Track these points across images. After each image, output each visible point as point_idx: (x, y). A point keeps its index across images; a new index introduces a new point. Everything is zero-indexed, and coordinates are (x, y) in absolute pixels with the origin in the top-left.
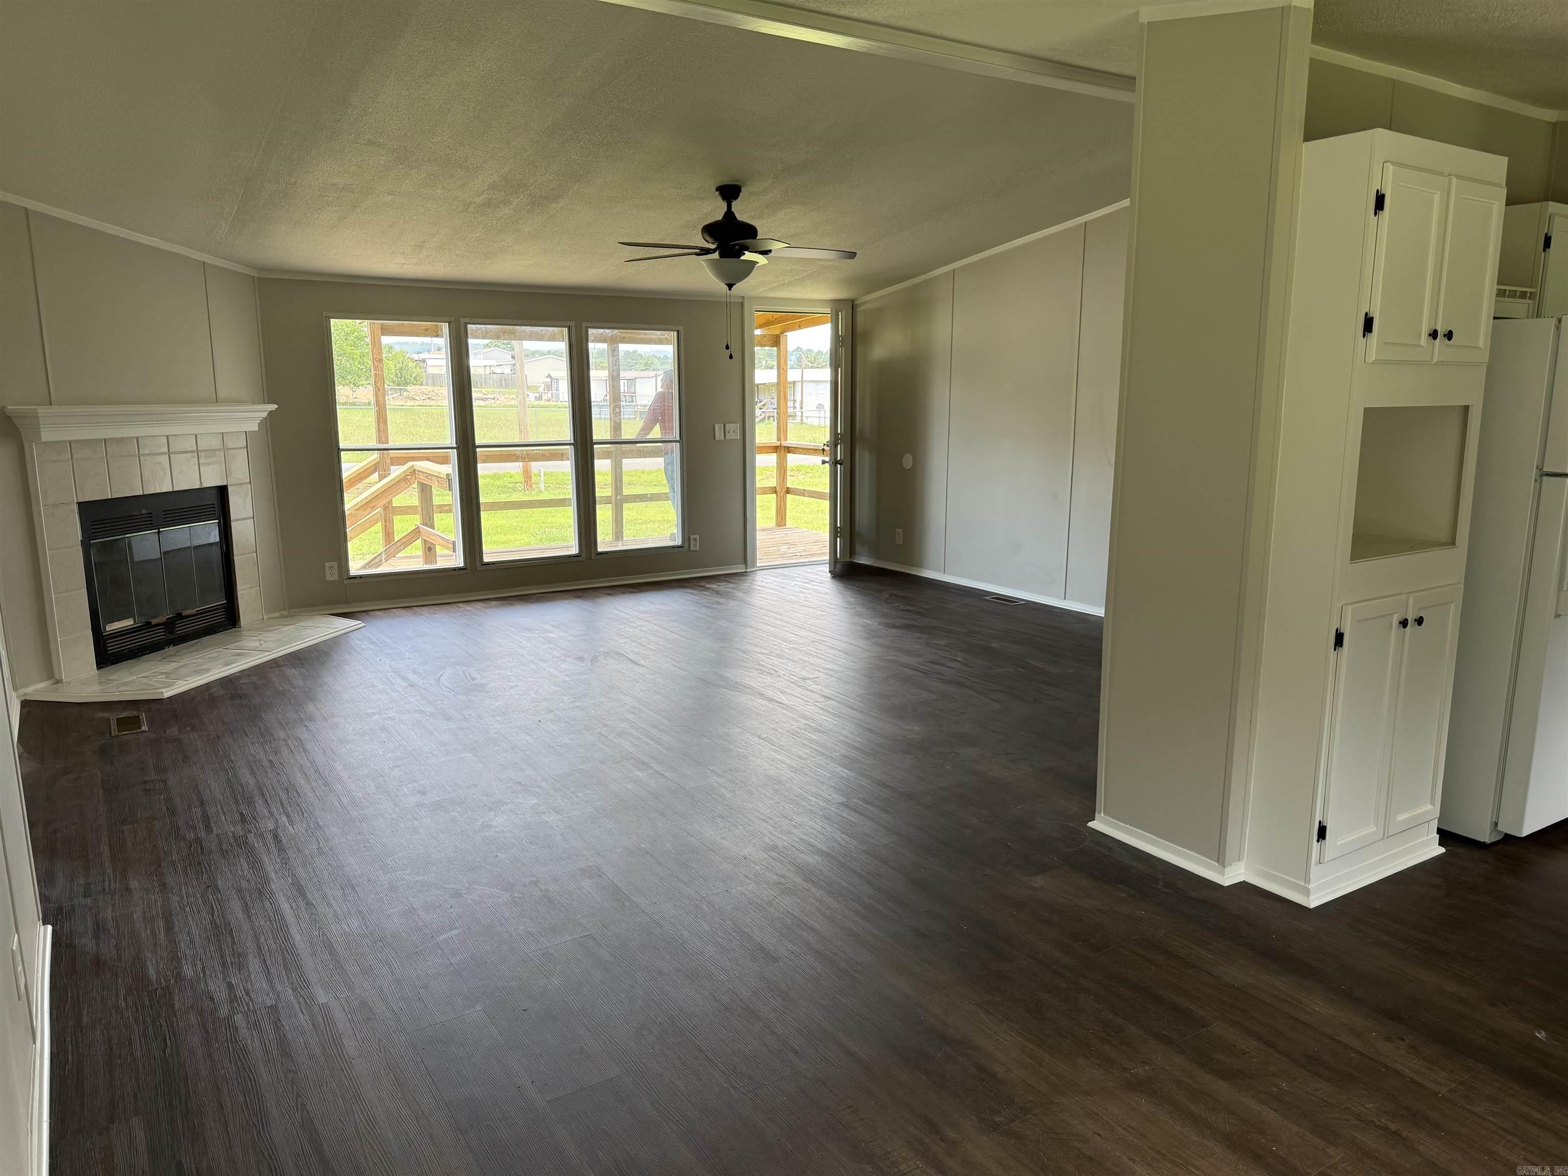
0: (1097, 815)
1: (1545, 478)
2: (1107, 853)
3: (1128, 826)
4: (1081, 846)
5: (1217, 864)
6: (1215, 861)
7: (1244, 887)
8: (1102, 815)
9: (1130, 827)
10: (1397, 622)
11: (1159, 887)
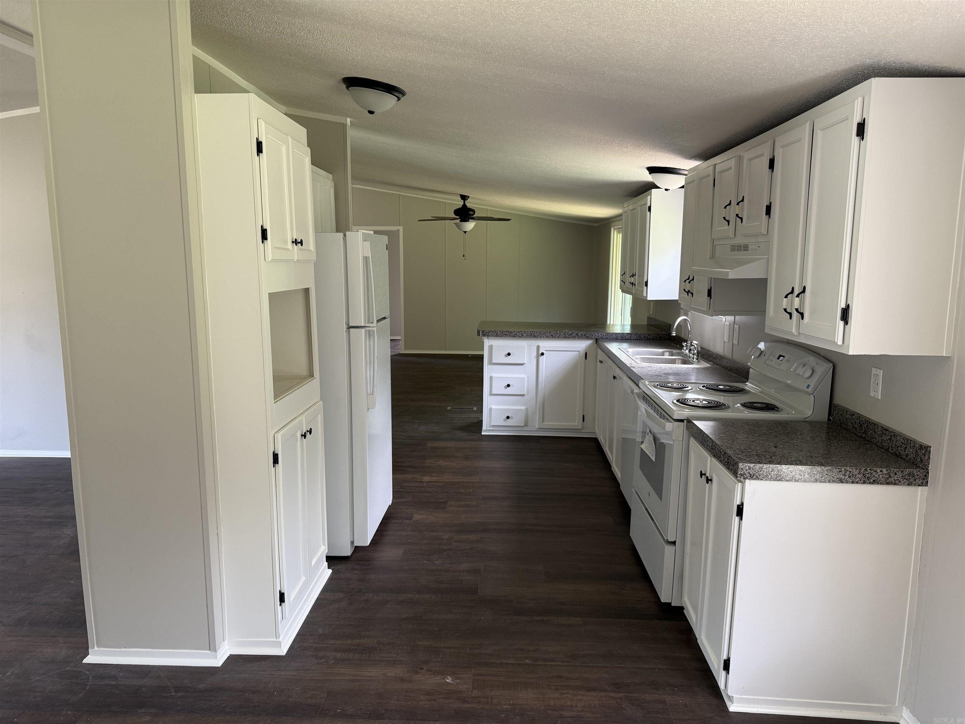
0: (90, 651)
1: (351, 329)
2: (114, 683)
3: (123, 649)
4: (88, 688)
5: (209, 652)
6: (208, 650)
7: (233, 659)
8: (96, 648)
9: (125, 649)
10: (300, 436)
11: (173, 694)
